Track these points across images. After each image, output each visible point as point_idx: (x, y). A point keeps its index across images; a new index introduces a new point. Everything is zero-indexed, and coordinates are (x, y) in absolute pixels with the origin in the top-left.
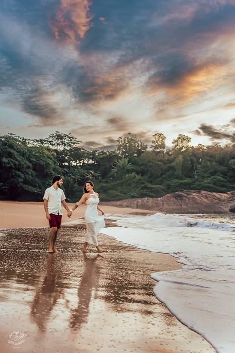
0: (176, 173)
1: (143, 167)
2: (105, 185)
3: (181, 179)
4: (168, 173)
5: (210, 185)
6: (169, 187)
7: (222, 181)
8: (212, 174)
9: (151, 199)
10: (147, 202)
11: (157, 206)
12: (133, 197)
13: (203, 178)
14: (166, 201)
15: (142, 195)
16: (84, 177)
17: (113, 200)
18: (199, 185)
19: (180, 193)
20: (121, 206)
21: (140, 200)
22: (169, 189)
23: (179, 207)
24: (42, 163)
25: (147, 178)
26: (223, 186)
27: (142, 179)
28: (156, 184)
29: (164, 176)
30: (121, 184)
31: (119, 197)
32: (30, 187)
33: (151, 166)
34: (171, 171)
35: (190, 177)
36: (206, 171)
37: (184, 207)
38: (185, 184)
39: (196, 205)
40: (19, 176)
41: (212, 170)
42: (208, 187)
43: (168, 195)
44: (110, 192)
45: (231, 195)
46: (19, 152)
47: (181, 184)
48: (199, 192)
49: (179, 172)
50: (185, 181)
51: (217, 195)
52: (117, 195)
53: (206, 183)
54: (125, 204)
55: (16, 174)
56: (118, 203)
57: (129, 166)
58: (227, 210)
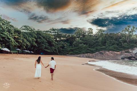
0: (99, 44)
1: (86, 42)
2: (72, 48)
3: (101, 46)
4: (96, 44)
5: (112, 49)
6: (97, 49)
7: (117, 47)
8: (113, 44)
9: (91, 54)
10: (90, 55)
11: (94, 57)
12: (83, 53)
13: (110, 46)
14: (97, 55)
15: (87, 53)
16: (64, 45)
17: (76, 54)
18: (109, 49)
19: (101, 52)
20: (80, 57)
21: (87, 54)
22: (97, 50)
23: (102, 57)
24: (51, 41)
25: (88, 46)
26: (117, 49)
27: (86, 46)
28: (92, 48)
29: (94, 45)
30: (78, 48)
31: (78, 53)
32: (47, 50)
33: (89, 41)
34: (97, 43)
35: (105, 46)
36: (111, 43)
37: (104, 57)
38: (103, 48)
39: (108, 57)
40: (43, 46)
41: (113, 43)
42: (112, 50)
43: (97, 52)
44: (75, 51)
45: (121, 53)
46: (43, 37)
47: (102, 48)
48: (109, 52)
49: (100, 44)
50: (103, 47)
51: (116, 53)
52: (77, 52)
53: (111, 48)
54: (81, 56)
55: (42, 45)
56: (79, 55)
57: (80, 41)
58: (120, 58)
